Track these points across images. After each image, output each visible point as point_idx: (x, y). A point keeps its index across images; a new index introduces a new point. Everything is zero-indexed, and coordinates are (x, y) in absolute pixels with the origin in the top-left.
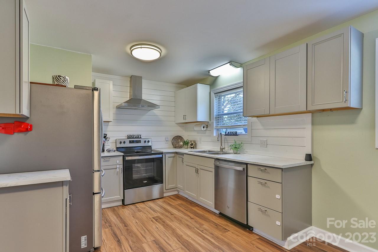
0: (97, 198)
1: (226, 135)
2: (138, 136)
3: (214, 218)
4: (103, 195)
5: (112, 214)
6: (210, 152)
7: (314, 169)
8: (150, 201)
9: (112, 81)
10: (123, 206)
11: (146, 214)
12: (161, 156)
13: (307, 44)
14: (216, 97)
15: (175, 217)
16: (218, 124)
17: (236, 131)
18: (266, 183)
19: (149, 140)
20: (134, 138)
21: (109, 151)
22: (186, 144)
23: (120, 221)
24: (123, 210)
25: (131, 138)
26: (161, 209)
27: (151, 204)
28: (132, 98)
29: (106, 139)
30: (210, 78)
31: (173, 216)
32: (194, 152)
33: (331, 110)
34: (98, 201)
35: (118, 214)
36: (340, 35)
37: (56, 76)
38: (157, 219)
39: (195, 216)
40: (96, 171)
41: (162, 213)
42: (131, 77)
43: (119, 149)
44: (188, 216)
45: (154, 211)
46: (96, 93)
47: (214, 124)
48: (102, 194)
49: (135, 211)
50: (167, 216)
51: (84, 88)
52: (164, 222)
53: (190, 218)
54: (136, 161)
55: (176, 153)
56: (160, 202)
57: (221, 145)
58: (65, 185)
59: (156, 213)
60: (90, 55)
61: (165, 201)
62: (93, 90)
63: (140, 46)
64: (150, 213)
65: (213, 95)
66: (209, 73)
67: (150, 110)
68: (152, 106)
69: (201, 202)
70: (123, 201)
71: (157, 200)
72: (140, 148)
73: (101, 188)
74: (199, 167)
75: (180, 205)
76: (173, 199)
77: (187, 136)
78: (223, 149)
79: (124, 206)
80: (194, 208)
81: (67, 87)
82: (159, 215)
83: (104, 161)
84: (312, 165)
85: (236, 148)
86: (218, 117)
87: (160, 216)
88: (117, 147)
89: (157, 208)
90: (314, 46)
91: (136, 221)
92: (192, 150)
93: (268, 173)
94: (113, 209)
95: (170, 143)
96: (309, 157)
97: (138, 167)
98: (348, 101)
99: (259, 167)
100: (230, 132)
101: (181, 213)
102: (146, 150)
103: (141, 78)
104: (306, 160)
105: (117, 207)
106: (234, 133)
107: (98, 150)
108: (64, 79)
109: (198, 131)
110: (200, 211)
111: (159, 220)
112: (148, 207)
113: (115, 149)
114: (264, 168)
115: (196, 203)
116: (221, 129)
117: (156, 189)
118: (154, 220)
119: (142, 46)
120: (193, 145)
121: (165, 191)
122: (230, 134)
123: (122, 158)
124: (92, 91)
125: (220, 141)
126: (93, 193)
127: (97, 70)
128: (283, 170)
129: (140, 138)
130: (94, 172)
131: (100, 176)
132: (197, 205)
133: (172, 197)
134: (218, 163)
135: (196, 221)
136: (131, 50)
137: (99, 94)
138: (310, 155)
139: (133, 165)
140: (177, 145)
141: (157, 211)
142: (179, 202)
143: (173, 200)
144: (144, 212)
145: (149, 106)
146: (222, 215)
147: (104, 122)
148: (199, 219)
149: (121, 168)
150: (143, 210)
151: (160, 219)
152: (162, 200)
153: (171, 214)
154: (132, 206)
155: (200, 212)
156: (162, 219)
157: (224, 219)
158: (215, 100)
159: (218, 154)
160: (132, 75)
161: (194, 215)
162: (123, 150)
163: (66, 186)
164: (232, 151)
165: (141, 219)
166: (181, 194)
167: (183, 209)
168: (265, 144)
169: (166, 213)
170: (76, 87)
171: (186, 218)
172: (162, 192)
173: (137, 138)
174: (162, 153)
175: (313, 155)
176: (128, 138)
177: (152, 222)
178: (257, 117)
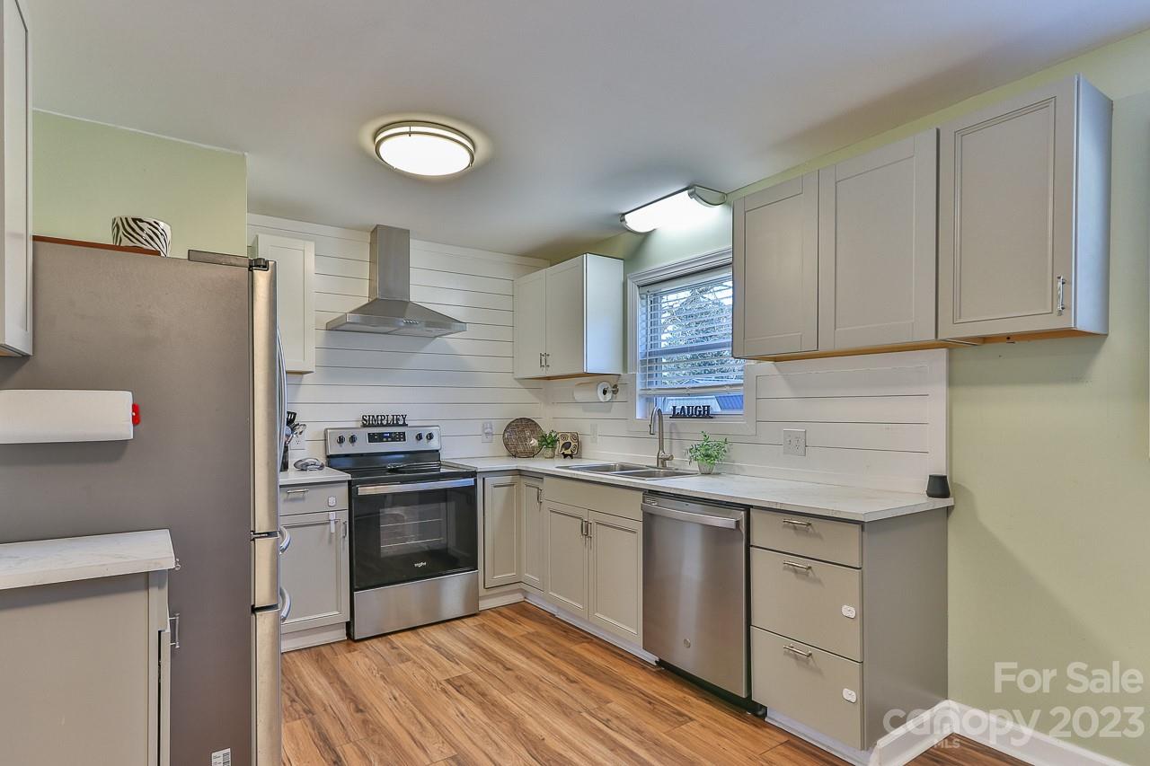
0: (264, 623)
1: (675, 416)
2: (398, 420)
3: (641, 678)
4: (284, 614)
5: (314, 671)
6: (624, 469)
7: (953, 524)
8: (434, 627)
9: (313, 244)
10: (348, 645)
11: (423, 668)
12: (470, 482)
13: (938, 132)
14: (642, 299)
15: (517, 677)
16: (650, 383)
17: (705, 403)
18: (810, 568)
19: (433, 430)
20: (382, 425)
21: (303, 467)
22: (549, 444)
23: (340, 695)
24: (348, 655)
25: (373, 426)
26: (471, 652)
27: (438, 635)
28: (377, 299)
29: (293, 430)
30: (626, 236)
31: (510, 672)
32: (578, 469)
33: (1008, 338)
34: (267, 632)
35: (335, 671)
36: (1042, 105)
37: (126, 219)
38: (460, 685)
39: (583, 675)
40: (261, 535)
41: (476, 666)
42: (376, 231)
43: (334, 461)
44: (560, 673)
45: (450, 657)
46: (261, 278)
47: (639, 381)
48: (282, 610)
49: (388, 659)
50: (491, 674)
51: (222, 260)
52: (483, 695)
53: (568, 679)
54: (389, 499)
55: (519, 472)
56: (467, 628)
57: (661, 447)
58: (153, 586)
59: (457, 664)
60: (240, 153)
61: (483, 626)
62: (250, 268)
63: (406, 129)
64: (436, 667)
65: (633, 289)
66: (623, 223)
67: (436, 337)
68: (441, 323)
69: (596, 626)
70: (349, 626)
71: (458, 621)
72: (402, 456)
73: (277, 592)
74: (592, 518)
75: (532, 638)
76: (511, 620)
77: (551, 419)
78: (668, 459)
79: (350, 642)
80: (577, 648)
81: (162, 255)
82: (467, 670)
83: (286, 501)
84: (948, 510)
85: (708, 456)
86: (650, 361)
87: (470, 675)
88: (330, 453)
89: (460, 649)
90: (960, 138)
91: (392, 693)
92: (568, 462)
93: (819, 536)
94: (316, 654)
95: (498, 441)
96: (939, 487)
97: (396, 518)
98: (1071, 309)
99: (788, 518)
100: (688, 407)
101: (536, 663)
102: (421, 462)
103: (404, 234)
104: (931, 494)
105: (328, 647)
106: (700, 411)
107: (268, 463)
108: (153, 229)
109: (585, 405)
110: (598, 655)
111: (467, 687)
112: (430, 646)
113: (323, 460)
114: (806, 520)
115: (583, 631)
116: (660, 400)
117: (453, 588)
118: (450, 688)
119: (414, 129)
120: (572, 448)
121: (482, 592)
122: (688, 412)
123: (344, 489)
124: (249, 270)
125: (657, 435)
126: (254, 605)
127: (264, 205)
128: (866, 526)
129: (404, 425)
130: (254, 540)
131: (276, 552)
132: (587, 638)
133: (506, 611)
134: (654, 505)
135: (584, 690)
136: (377, 140)
137: (271, 280)
138: (943, 479)
139: (381, 510)
140: (521, 449)
141: (460, 657)
142: (529, 627)
143: (507, 622)
144: (418, 661)
145: (429, 324)
146: (667, 670)
147: (287, 372)
148: (594, 681)
149: (342, 521)
150: (412, 656)
151: (471, 684)
152: (475, 621)
153: (504, 666)
154: (379, 644)
155: (595, 658)
156: (476, 685)
157: (671, 680)
158: (639, 306)
159: (650, 475)
160: (378, 225)
161: (579, 670)
162: (347, 463)
163: (160, 587)
164: (694, 467)
165: (409, 687)
166: (534, 600)
167: (543, 649)
168: (798, 446)
169: (489, 664)
170: (194, 256)
171: (553, 678)
172: (472, 596)
173: (394, 425)
174: (473, 474)
175: (951, 478)
176: (364, 426)
177: (444, 697)
178: (776, 360)
